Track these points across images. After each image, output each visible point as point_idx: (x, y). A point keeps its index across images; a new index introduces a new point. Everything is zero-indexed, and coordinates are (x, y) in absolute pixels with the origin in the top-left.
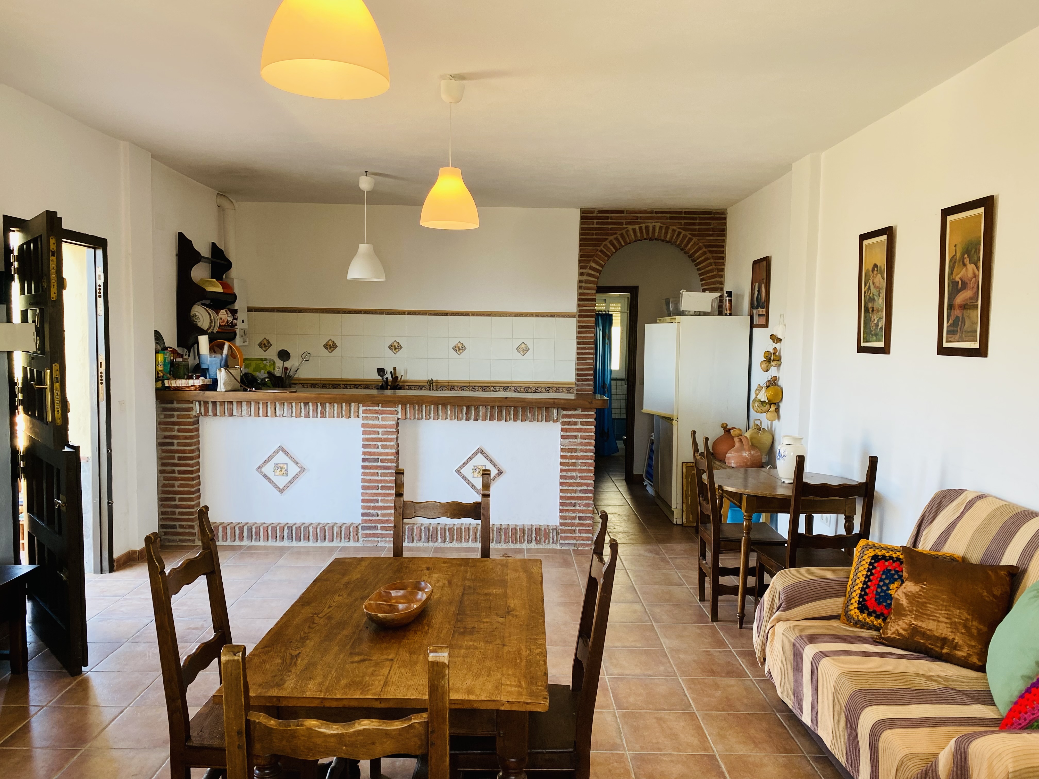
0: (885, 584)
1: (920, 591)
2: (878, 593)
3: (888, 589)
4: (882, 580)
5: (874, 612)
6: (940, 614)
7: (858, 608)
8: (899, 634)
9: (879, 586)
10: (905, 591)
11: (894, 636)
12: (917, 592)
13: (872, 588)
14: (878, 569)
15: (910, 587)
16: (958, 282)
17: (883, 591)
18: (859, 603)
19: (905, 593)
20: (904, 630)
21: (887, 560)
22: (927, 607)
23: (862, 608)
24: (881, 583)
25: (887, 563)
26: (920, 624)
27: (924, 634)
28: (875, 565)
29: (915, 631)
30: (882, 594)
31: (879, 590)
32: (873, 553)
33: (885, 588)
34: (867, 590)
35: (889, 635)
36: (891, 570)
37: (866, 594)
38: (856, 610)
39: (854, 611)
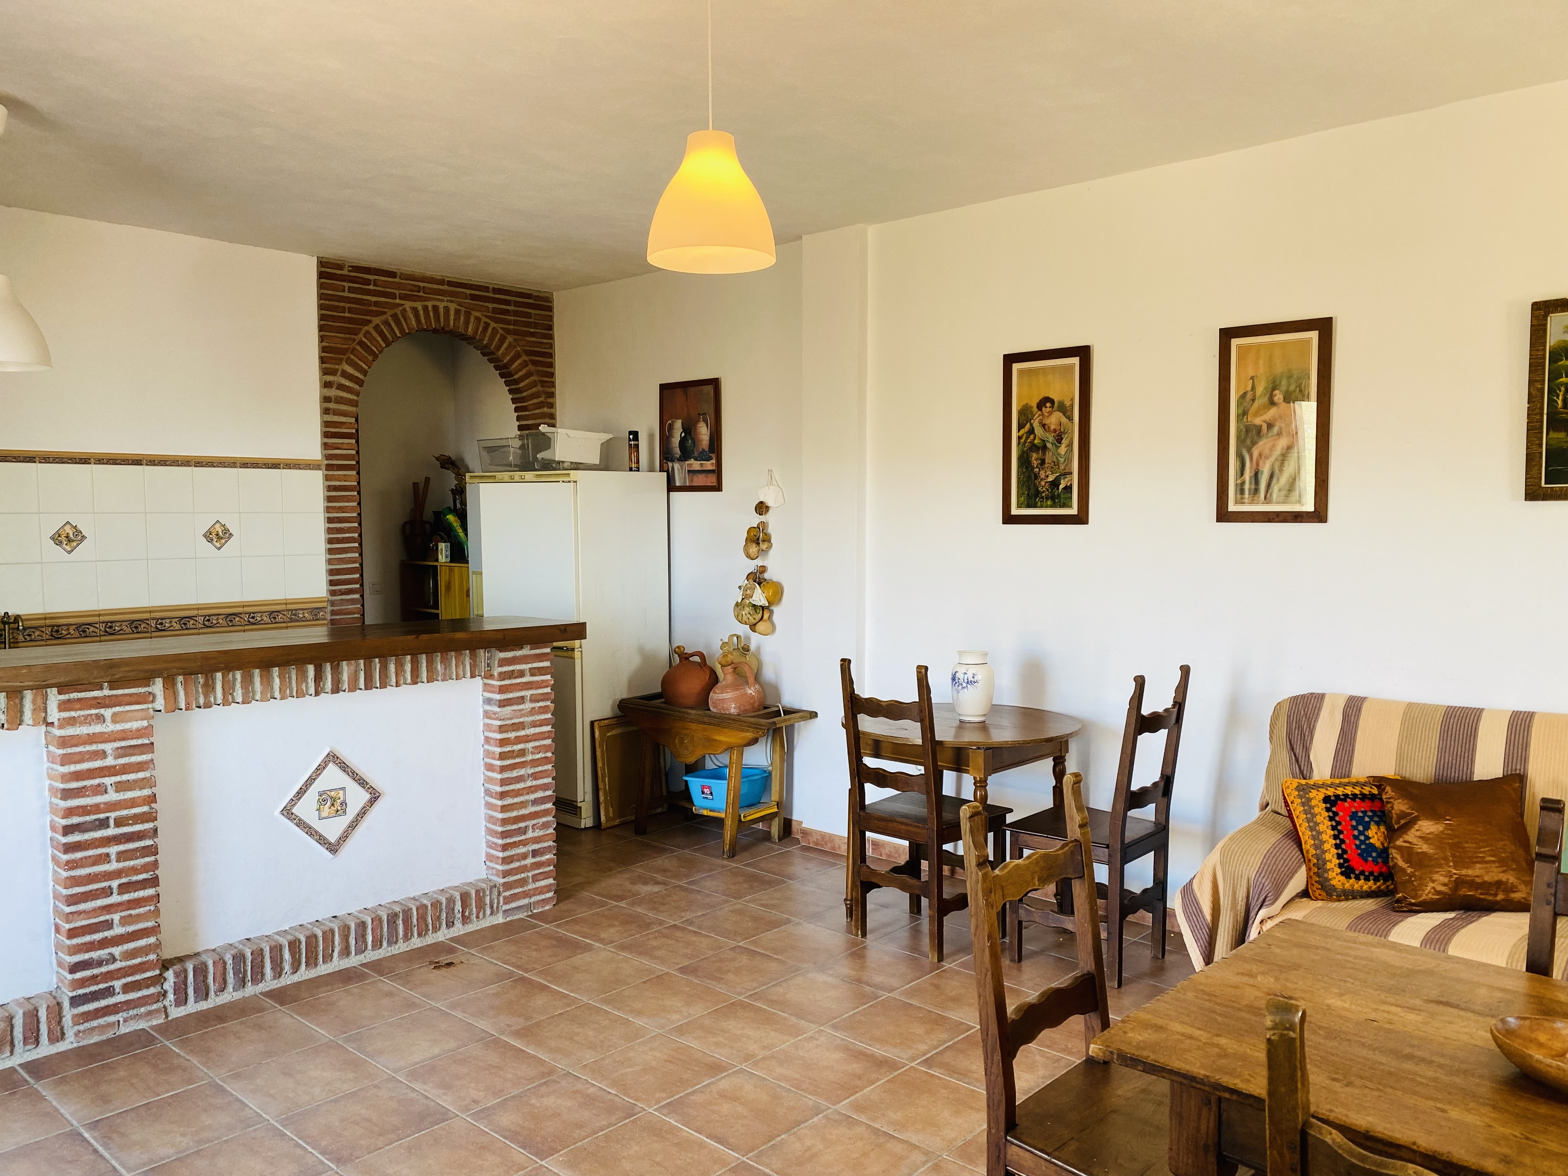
0: (1361, 833)
1: (1446, 829)
2: (1358, 847)
3: (1368, 838)
4: (1355, 828)
5: (1362, 873)
6: (1484, 852)
7: (1342, 873)
8: (1438, 893)
9: (1356, 837)
10: (1418, 833)
11: (1430, 896)
12: (1442, 832)
13: (1347, 841)
14: (1341, 814)
15: (1427, 826)
16: (1261, 426)
17: (1362, 842)
18: (1340, 866)
19: (1420, 837)
20: (1445, 885)
21: (1345, 800)
22: (1463, 848)
23: (1347, 871)
24: (1356, 833)
25: (1346, 805)
26: (1464, 872)
27: (1472, 884)
28: (1334, 809)
29: (1460, 882)
30: (1363, 847)
31: (1358, 842)
32: (1322, 796)
33: (1362, 838)
34: (1343, 846)
35: (1424, 897)
36: (1357, 812)
37: (1345, 852)
38: (1342, 878)
39: (1337, 880)
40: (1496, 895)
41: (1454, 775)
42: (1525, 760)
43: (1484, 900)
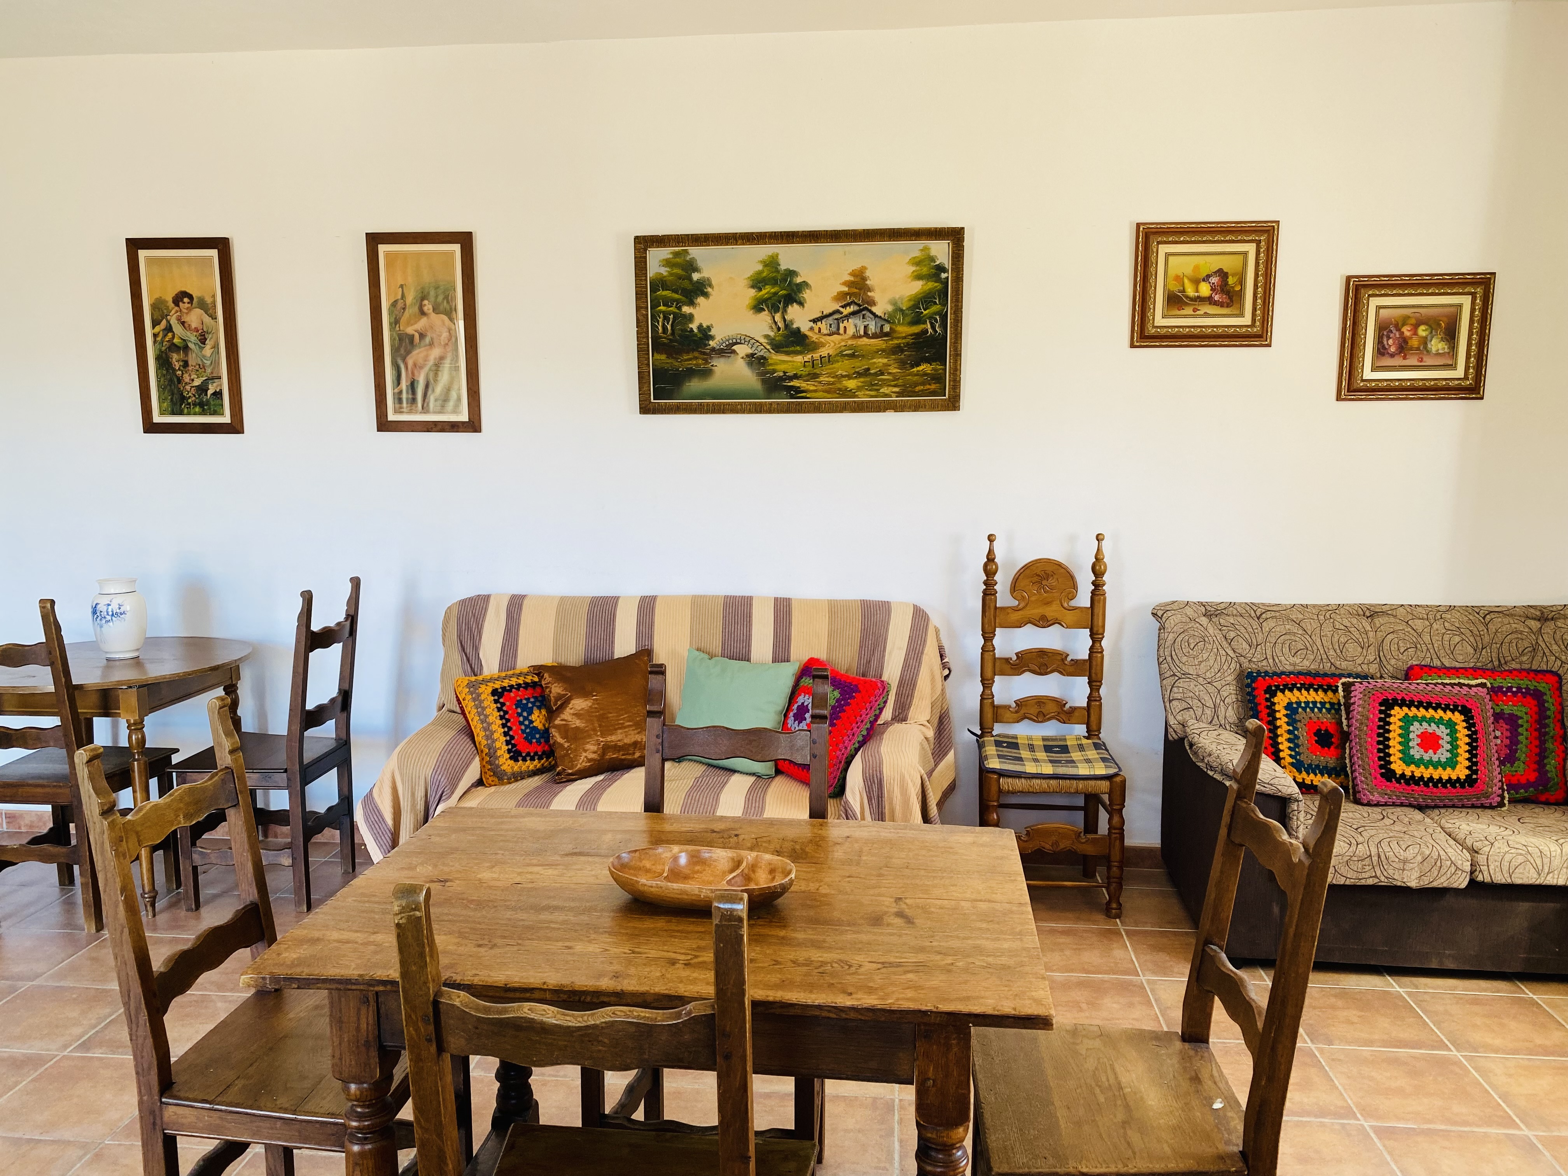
0: (526, 718)
1: (593, 704)
2: (523, 732)
3: (531, 722)
4: (520, 715)
5: (528, 754)
6: (623, 719)
7: (511, 758)
8: (589, 760)
9: (521, 723)
10: (572, 711)
11: (584, 764)
12: (591, 707)
13: (514, 728)
14: (508, 703)
15: (579, 704)
16: (413, 335)
17: (527, 727)
18: (509, 751)
19: (573, 714)
20: (594, 752)
21: (510, 691)
22: (608, 718)
23: (515, 756)
24: (521, 719)
25: (512, 694)
26: (609, 739)
27: (616, 748)
28: (501, 700)
29: (606, 748)
30: (528, 731)
31: (523, 727)
32: (490, 690)
33: (527, 723)
34: (511, 733)
35: (579, 766)
36: (521, 700)
37: (512, 738)
38: (511, 762)
39: (506, 764)
40: (634, 753)
41: (599, 656)
42: (651, 637)
43: (625, 759)
